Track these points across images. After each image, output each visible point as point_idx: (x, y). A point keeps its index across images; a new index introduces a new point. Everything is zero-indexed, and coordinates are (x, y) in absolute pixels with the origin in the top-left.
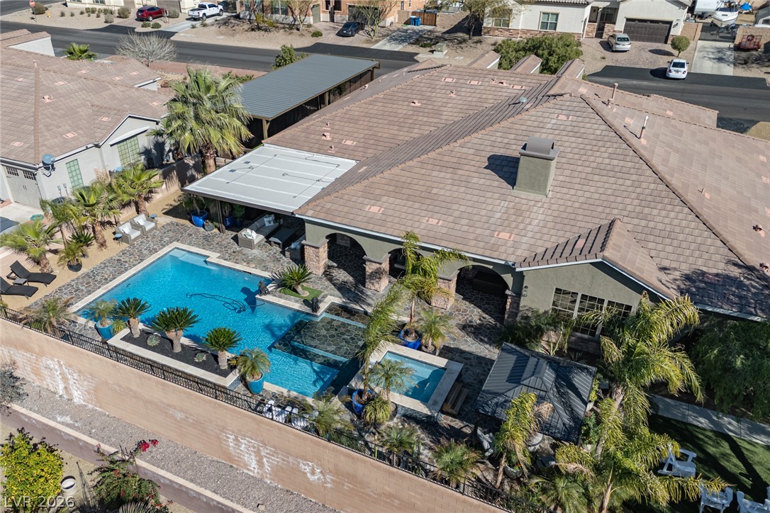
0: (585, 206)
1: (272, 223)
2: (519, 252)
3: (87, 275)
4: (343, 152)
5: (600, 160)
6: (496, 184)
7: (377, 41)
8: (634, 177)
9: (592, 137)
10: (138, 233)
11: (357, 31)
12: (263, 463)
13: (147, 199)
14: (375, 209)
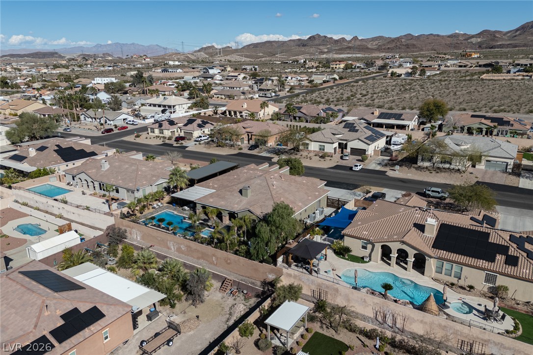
0: (254, 200)
3: (144, 215)
4: (213, 188)
6: (239, 195)
7: (262, 152)
8: (267, 195)
10: (158, 207)
11: (256, 148)
12: (174, 248)
13: (162, 199)
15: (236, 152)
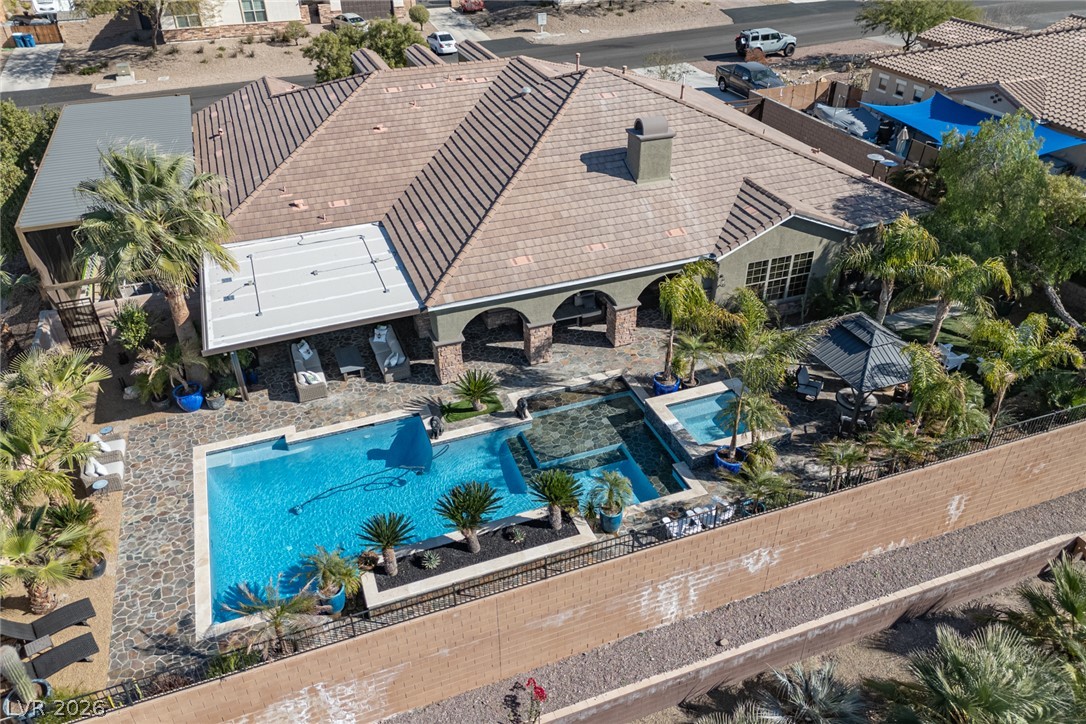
0: (711, 176)
8: (721, 135)
10: (120, 465)
14: (522, 261)
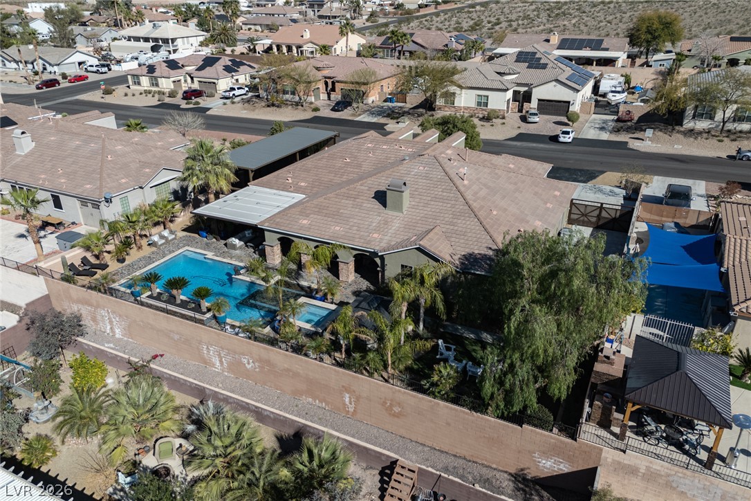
0: (423, 219)
1: (250, 235)
2: (382, 244)
3: (129, 265)
4: (298, 190)
5: (436, 193)
6: (376, 207)
7: (360, 115)
8: (453, 202)
9: (435, 179)
10: (163, 241)
11: (346, 107)
12: (222, 362)
14: (305, 222)
15: (309, 115)
